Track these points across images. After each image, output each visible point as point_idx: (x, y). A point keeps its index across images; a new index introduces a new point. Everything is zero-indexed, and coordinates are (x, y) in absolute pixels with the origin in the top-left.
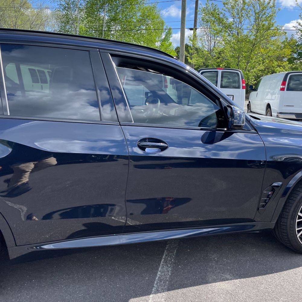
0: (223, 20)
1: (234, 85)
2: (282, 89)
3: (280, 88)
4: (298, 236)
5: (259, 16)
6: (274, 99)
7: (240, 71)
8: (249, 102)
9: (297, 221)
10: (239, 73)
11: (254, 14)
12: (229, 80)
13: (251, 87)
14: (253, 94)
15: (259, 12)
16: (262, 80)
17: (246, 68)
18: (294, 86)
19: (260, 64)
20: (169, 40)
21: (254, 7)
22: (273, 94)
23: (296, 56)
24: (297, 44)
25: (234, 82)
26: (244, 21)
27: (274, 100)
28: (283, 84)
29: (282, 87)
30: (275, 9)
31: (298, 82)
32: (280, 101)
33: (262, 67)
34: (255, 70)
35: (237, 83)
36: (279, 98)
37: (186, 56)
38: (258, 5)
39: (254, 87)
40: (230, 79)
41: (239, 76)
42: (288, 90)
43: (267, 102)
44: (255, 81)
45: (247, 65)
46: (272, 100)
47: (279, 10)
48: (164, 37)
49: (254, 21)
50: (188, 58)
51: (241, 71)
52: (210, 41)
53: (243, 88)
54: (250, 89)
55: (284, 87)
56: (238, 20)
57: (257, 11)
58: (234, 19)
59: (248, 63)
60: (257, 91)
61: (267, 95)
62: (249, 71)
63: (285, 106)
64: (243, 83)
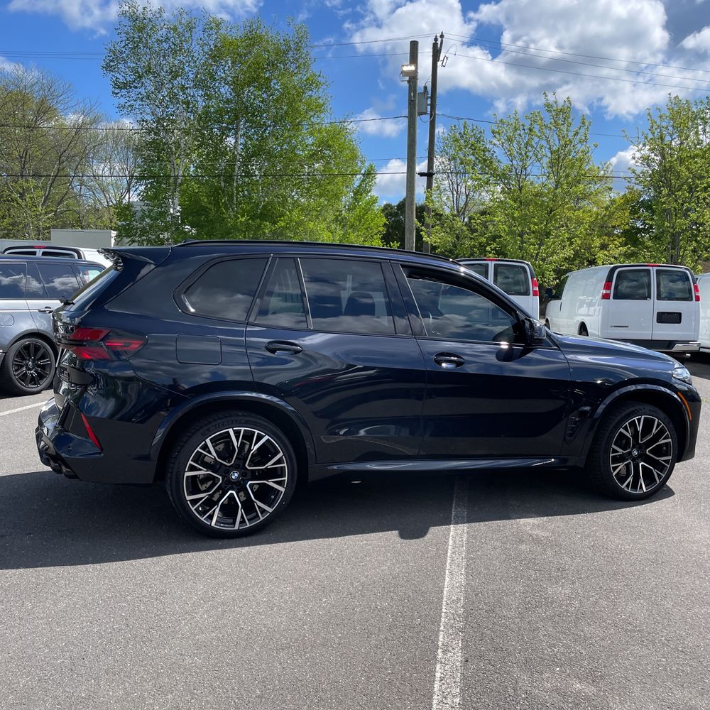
0: (491, 163)
1: (517, 288)
2: (606, 297)
3: (601, 295)
4: (614, 474)
5: (559, 157)
6: (592, 314)
7: (527, 264)
8: (547, 320)
9: (611, 455)
10: (526, 267)
11: (549, 155)
12: (506, 281)
13: (549, 291)
14: (553, 305)
15: (558, 150)
16: (569, 278)
17: (537, 254)
18: (628, 291)
19: (564, 247)
20: (370, 192)
21: (548, 142)
22: (590, 305)
23: (641, 225)
24: (642, 199)
25: (517, 283)
26: (530, 167)
27: (592, 316)
28: (607, 286)
29: (604, 292)
30: (588, 145)
31: (635, 283)
32: (603, 318)
33: (569, 252)
34: (555, 257)
35: (523, 285)
36: (601, 313)
37: (418, 231)
38: (556, 136)
39: (554, 292)
40: (508, 278)
41: (527, 272)
42: (616, 297)
43: (580, 319)
44: (554, 279)
45: (539, 249)
46: (590, 315)
47: (596, 147)
48: (357, 184)
49: (550, 167)
50: (422, 233)
51: (529, 263)
52: (457, 193)
53: (535, 294)
54: (547, 295)
55: (608, 292)
56: (520, 164)
57: (555, 148)
58: (512, 161)
59: (540, 245)
60: (560, 299)
61: (581, 306)
62: (543, 260)
63: (612, 326)
64: (534, 284)
